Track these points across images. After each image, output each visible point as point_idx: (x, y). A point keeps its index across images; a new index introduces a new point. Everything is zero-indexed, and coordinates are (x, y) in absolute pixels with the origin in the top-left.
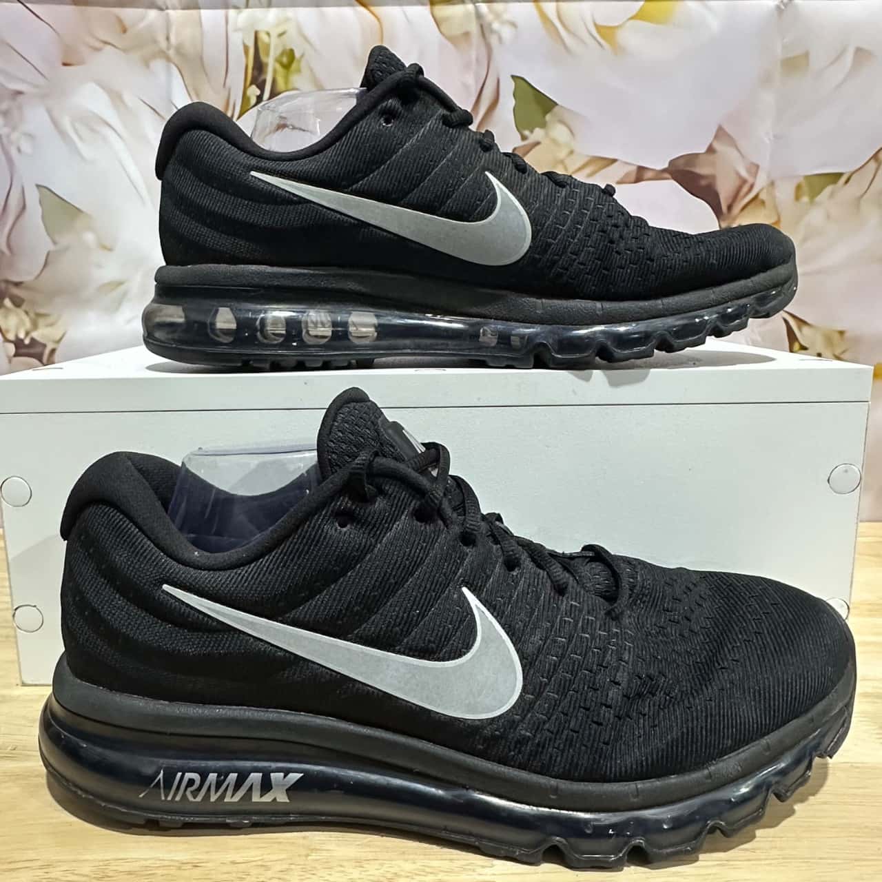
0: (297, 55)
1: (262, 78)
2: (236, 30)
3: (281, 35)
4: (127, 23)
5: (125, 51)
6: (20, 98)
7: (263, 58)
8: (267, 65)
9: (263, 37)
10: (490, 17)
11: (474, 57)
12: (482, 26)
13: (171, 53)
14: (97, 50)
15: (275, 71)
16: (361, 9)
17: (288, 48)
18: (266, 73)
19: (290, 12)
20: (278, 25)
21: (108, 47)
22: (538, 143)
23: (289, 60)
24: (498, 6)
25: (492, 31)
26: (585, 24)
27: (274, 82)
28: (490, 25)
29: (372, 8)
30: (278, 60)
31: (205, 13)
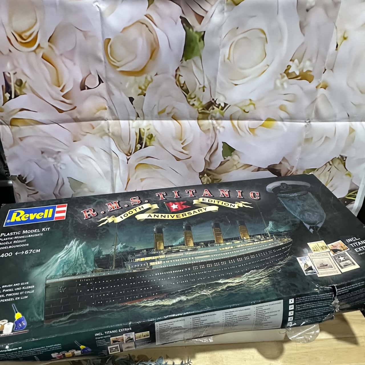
0: (154, 135)
1: (142, 142)
2: (133, 128)
3: (148, 130)
4: (94, 126)
5: (94, 134)
6: (60, 154)
7: (142, 136)
8: (143, 138)
9: (142, 130)
10: (216, 125)
11: (210, 135)
12: (214, 127)
13: (110, 134)
14: (84, 135)
15: (146, 140)
16: (175, 121)
17: (151, 134)
18: (143, 140)
19: (151, 122)
20: (147, 126)
21: (88, 134)
22: (228, 160)
23: (151, 137)
24: (219, 121)
25: (217, 129)
26: (246, 127)
27: (146, 143)
28: (216, 127)
29: (178, 121)
30: (147, 137)
31: (122, 122)
